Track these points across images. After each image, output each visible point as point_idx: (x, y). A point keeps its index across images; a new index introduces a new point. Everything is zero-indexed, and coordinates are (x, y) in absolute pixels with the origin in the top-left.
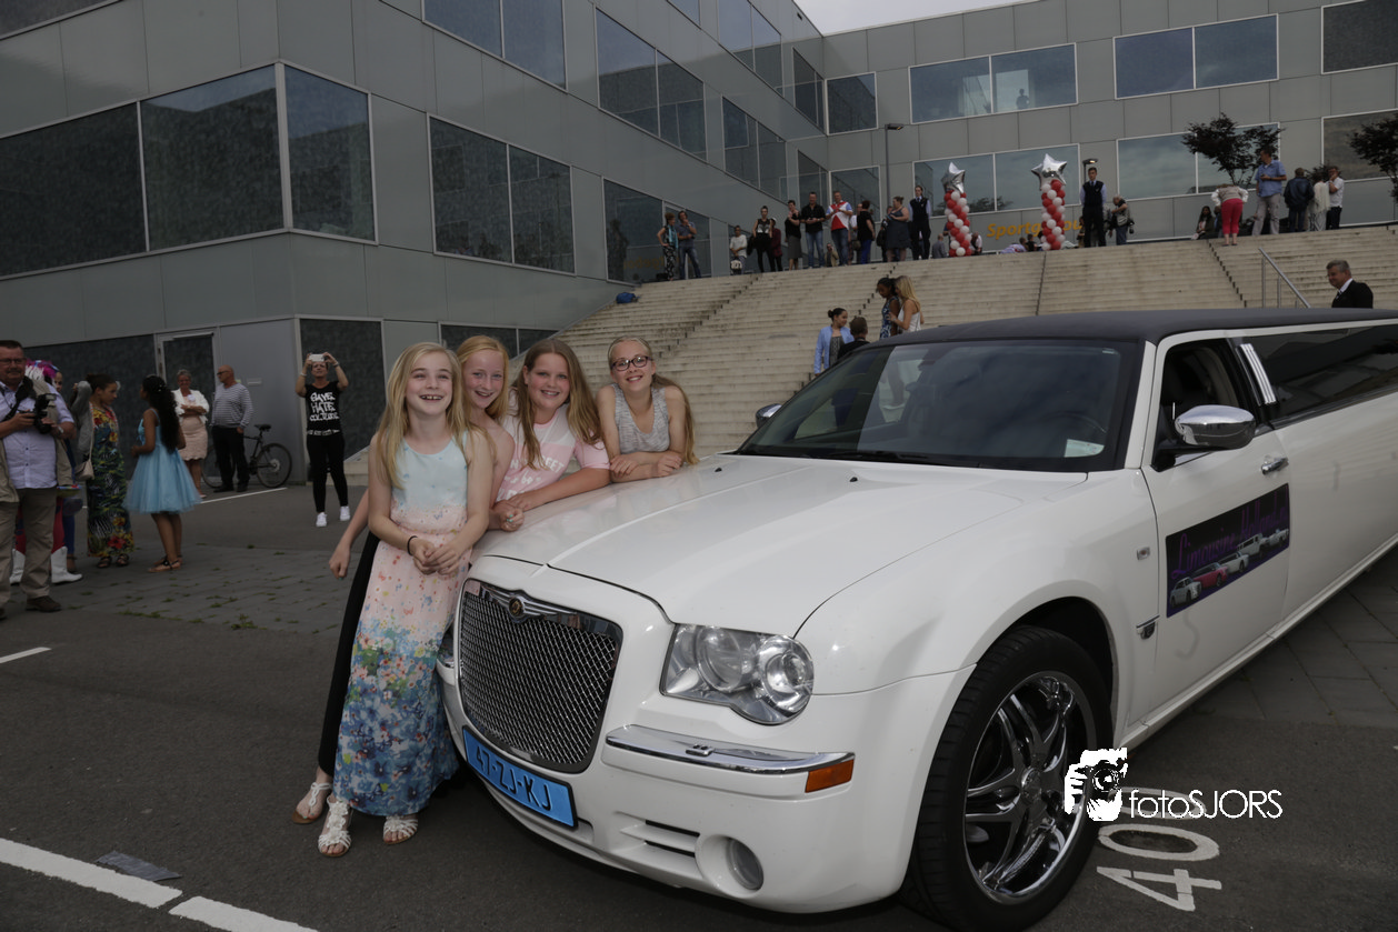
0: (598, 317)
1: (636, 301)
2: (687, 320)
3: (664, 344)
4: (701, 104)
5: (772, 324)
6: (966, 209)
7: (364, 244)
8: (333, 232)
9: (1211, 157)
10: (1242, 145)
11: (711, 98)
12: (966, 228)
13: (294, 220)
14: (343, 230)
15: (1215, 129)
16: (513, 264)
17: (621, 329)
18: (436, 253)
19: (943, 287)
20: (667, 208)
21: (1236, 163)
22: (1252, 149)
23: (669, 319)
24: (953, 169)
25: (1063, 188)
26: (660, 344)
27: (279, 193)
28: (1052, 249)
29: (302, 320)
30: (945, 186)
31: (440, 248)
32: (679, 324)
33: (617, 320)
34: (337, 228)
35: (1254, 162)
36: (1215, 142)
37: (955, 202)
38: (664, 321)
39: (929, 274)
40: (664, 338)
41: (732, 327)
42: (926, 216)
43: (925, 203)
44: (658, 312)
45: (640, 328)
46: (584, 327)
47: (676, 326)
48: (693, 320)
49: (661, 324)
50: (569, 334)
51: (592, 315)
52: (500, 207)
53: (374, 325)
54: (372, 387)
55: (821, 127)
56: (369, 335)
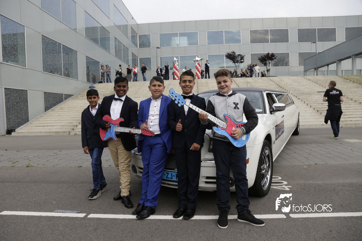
4: (109, 38)
5: (133, 95)
6: (178, 68)
7: (23, 68)
9: (231, 60)
10: (237, 58)
11: (112, 37)
12: (178, 73)
13: (3, 60)
15: (232, 54)
16: (63, 76)
18: (43, 72)
20: (101, 64)
21: (236, 61)
22: (239, 59)
23: (105, 93)
24: (175, 59)
25: (200, 65)
28: (198, 79)
29: (5, 88)
30: (173, 63)
31: (44, 71)
34: (15, 63)
35: (240, 62)
36: (232, 57)
37: (176, 67)
38: (104, 93)
39: (170, 83)
42: (168, 69)
43: (168, 67)
44: (102, 91)
46: (82, 94)
50: (77, 96)
51: (83, 91)
52: (60, 61)
53: (26, 91)
54: (25, 108)
55: (137, 46)
56: (24, 94)
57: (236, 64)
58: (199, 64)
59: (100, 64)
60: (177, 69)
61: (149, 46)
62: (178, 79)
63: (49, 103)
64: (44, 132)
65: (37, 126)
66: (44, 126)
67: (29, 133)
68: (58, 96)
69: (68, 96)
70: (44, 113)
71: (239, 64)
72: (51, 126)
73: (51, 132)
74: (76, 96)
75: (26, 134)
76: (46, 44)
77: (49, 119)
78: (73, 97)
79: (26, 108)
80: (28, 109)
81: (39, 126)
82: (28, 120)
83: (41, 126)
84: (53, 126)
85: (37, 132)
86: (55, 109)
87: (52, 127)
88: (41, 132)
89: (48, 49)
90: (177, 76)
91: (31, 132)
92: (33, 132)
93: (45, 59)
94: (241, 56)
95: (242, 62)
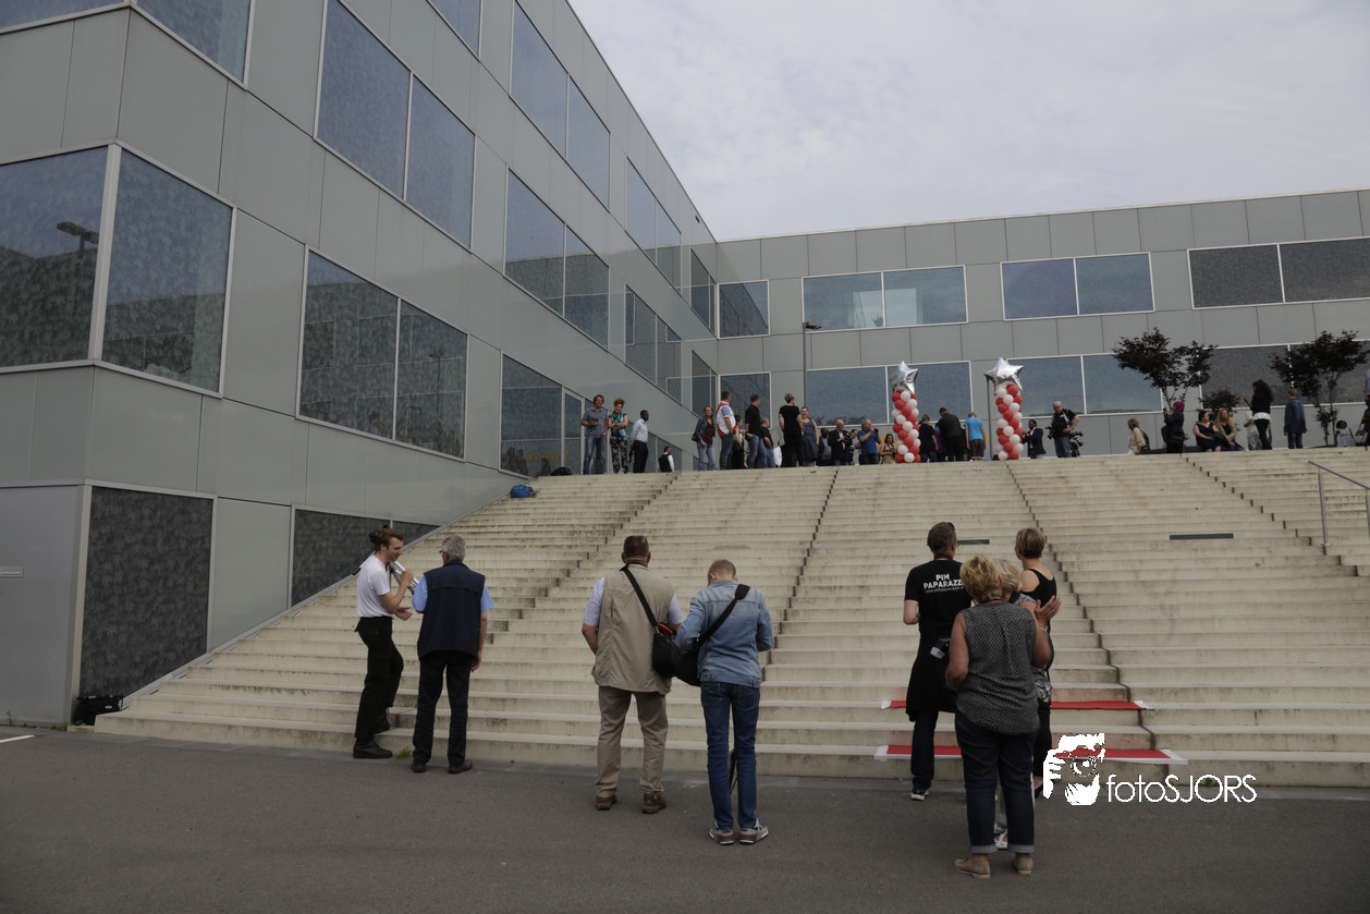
0: (488, 513)
1: (534, 495)
2: (602, 522)
3: (580, 550)
5: (713, 532)
7: (203, 395)
8: (159, 374)
9: (1145, 374)
10: (1173, 362)
11: (615, 283)
13: (104, 351)
14: (175, 374)
15: (1146, 345)
17: (520, 529)
18: (298, 416)
19: (906, 495)
20: (566, 394)
23: (579, 520)
24: (904, 370)
25: (1019, 394)
26: (574, 550)
27: (89, 312)
29: (97, 490)
31: (304, 410)
32: (594, 526)
33: (515, 516)
34: (166, 370)
35: (1187, 380)
36: (1147, 359)
37: (903, 403)
38: (575, 522)
39: (882, 481)
40: (578, 543)
41: (662, 533)
44: (564, 511)
45: (545, 529)
47: (590, 529)
48: (609, 522)
49: (572, 525)
51: (481, 509)
52: (384, 370)
53: (204, 503)
54: (190, 588)
55: (712, 330)
56: (195, 516)
57: (1170, 389)
58: (1011, 391)
59: (564, 391)
60: (908, 415)
61: (763, 327)
62: (914, 461)
63: (317, 561)
64: (248, 727)
65: (228, 687)
66: (258, 689)
67: (173, 724)
68: (362, 531)
69: (414, 531)
70: (285, 613)
71: (1181, 390)
72: (292, 691)
73: (278, 730)
74: (446, 531)
75: (159, 732)
76: (327, 294)
77: (297, 649)
78: (432, 535)
79: (196, 586)
80: (206, 594)
81: (236, 687)
82: (198, 646)
83: (244, 687)
84: (303, 691)
85: (210, 725)
86: (342, 592)
87: (298, 699)
88: (230, 727)
89: (335, 315)
90: (910, 445)
91: (186, 723)
92: (194, 724)
93: (314, 358)
94: (1191, 352)
95: (1195, 382)
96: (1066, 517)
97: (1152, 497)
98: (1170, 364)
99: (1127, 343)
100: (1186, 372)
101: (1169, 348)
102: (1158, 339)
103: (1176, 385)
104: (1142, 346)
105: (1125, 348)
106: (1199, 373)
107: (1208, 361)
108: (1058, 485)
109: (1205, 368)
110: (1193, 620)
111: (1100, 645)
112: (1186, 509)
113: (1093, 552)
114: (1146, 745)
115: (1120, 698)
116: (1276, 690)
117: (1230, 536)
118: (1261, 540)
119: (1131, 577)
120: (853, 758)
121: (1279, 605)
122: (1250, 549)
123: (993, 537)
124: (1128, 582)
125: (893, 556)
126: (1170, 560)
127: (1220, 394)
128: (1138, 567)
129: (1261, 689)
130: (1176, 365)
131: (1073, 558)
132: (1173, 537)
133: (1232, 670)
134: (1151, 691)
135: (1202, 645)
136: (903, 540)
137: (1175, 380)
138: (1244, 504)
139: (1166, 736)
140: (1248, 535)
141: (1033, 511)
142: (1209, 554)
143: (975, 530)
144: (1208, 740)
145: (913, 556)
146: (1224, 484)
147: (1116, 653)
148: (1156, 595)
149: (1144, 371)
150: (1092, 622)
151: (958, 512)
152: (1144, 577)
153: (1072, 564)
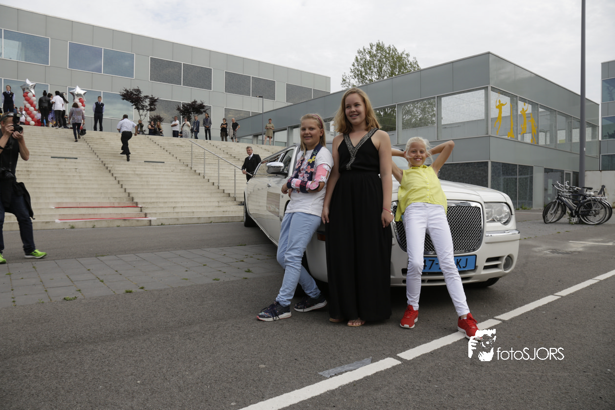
21: (140, 107)
22: (147, 103)
24: (28, 82)
25: (85, 103)
30: (24, 90)
35: (148, 108)
36: (133, 98)
37: (30, 98)
43: (13, 95)
57: (141, 111)
58: (81, 101)
60: (32, 104)
71: (145, 112)
94: (150, 98)
95: (151, 110)
96: (106, 152)
97: (137, 148)
98: (142, 101)
99: (126, 90)
100: (147, 105)
101: (142, 95)
102: (138, 91)
103: (143, 110)
104: (132, 93)
105: (125, 92)
106: (152, 107)
107: (156, 103)
108: (102, 141)
109: (155, 105)
110: (154, 185)
111: (125, 191)
112: (148, 153)
113: (118, 164)
114: (144, 216)
115: (134, 205)
116: (179, 202)
117: (164, 162)
118: (173, 164)
119: (133, 173)
120: (47, 222)
121: (179, 182)
122: (170, 166)
123: (79, 157)
124: (132, 174)
125: (38, 161)
126: (145, 168)
127: (157, 116)
128: (134, 169)
129: (175, 202)
130: (144, 102)
131: (111, 166)
132: (145, 162)
133: (167, 197)
134: (144, 203)
135: (157, 191)
136: (40, 155)
137: (143, 108)
138: (168, 153)
139: (150, 213)
140: (169, 162)
141: (93, 149)
142: (157, 167)
143: (71, 154)
144: (160, 214)
145: (47, 161)
146: (161, 147)
147: (131, 193)
148: (142, 178)
149: (132, 102)
150: (122, 185)
151: (61, 147)
152: (136, 173)
153: (112, 167)
